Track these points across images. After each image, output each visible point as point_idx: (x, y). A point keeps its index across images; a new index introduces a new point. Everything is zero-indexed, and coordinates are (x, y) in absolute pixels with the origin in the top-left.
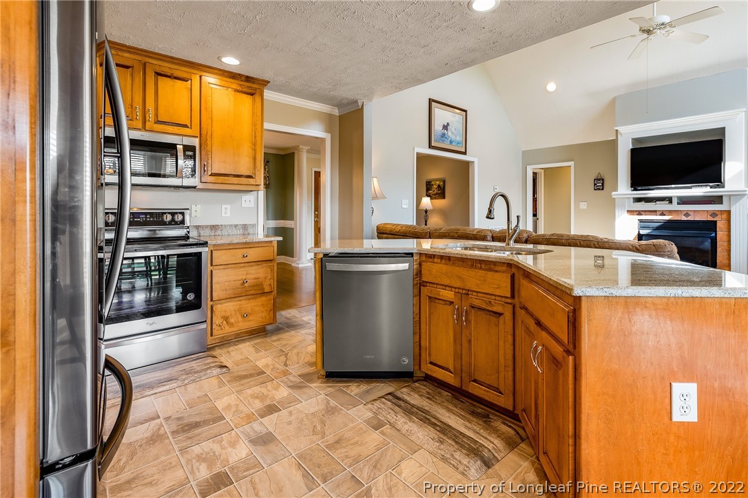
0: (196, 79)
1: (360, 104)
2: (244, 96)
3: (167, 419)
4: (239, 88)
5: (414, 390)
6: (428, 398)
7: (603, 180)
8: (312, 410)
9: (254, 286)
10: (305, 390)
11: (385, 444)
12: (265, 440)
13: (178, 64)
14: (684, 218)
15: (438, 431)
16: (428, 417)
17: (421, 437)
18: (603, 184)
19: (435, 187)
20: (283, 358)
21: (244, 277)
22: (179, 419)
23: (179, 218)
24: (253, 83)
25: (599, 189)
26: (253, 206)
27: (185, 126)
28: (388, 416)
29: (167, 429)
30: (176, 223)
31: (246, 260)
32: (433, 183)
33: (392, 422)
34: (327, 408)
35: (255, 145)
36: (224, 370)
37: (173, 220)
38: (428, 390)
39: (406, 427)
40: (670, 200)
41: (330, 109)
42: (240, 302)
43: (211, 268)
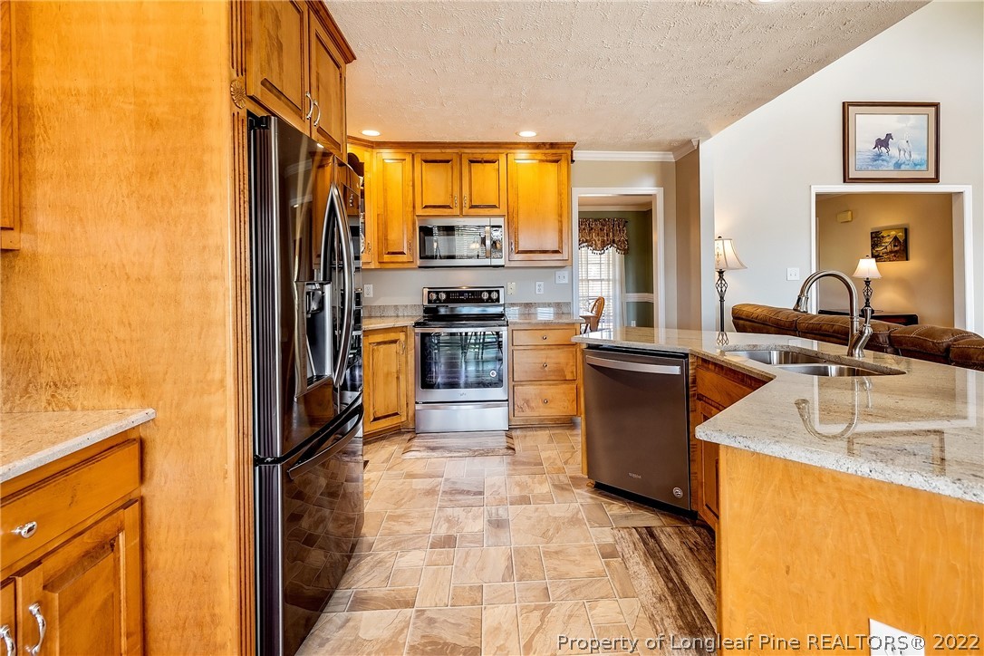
0: (502, 159)
1: (695, 144)
2: (549, 164)
3: (447, 480)
4: (544, 158)
5: (680, 533)
6: (690, 549)
8: (557, 515)
9: (554, 371)
10: (566, 493)
11: (602, 575)
12: (498, 524)
13: (488, 148)
15: (668, 588)
16: (670, 568)
17: (644, 585)
19: (888, 240)
20: (568, 455)
21: (544, 361)
22: (454, 483)
23: (494, 296)
24: (558, 148)
26: (567, 282)
27: (494, 207)
28: (626, 549)
29: (442, 488)
30: (492, 301)
31: (545, 342)
32: (884, 234)
33: (625, 557)
34: (572, 518)
35: (560, 216)
36: (510, 451)
37: (490, 298)
38: (699, 540)
39: (636, 568)
41: (660, 156)
42: (540, 387)
43: (513, 348)
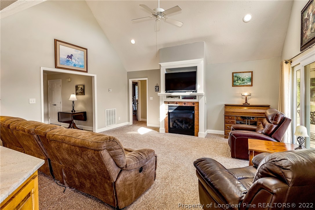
7: (158, 87)
14: (184, 105)
18: (158, 89)
19: (80, 88)
25: (157, 91)
32: (79, 87)
40: (179, 97)
